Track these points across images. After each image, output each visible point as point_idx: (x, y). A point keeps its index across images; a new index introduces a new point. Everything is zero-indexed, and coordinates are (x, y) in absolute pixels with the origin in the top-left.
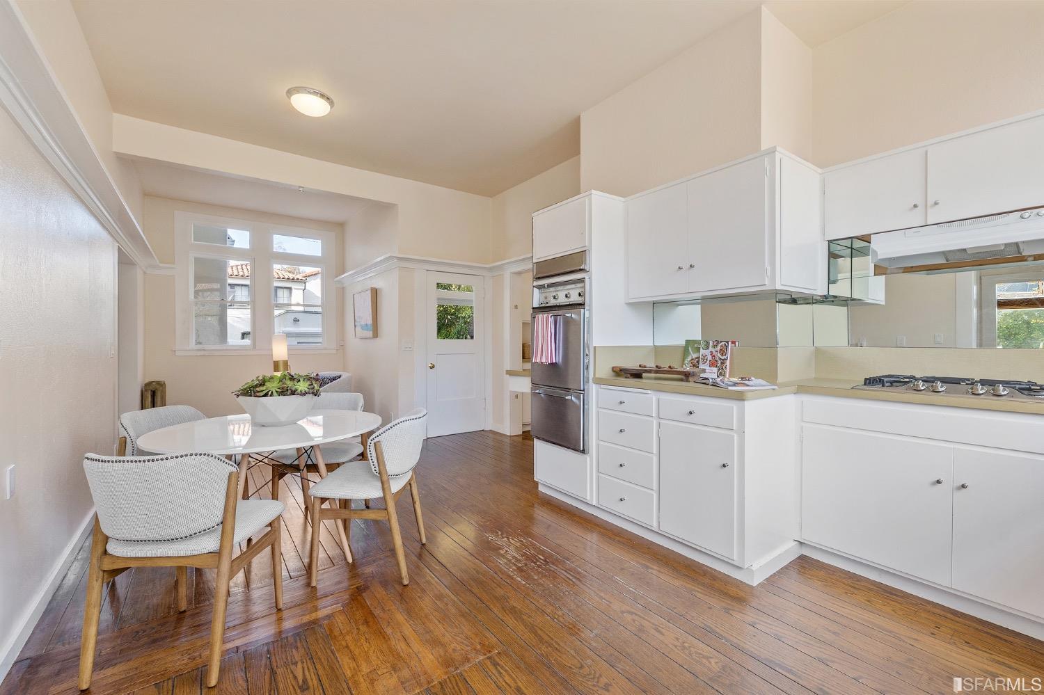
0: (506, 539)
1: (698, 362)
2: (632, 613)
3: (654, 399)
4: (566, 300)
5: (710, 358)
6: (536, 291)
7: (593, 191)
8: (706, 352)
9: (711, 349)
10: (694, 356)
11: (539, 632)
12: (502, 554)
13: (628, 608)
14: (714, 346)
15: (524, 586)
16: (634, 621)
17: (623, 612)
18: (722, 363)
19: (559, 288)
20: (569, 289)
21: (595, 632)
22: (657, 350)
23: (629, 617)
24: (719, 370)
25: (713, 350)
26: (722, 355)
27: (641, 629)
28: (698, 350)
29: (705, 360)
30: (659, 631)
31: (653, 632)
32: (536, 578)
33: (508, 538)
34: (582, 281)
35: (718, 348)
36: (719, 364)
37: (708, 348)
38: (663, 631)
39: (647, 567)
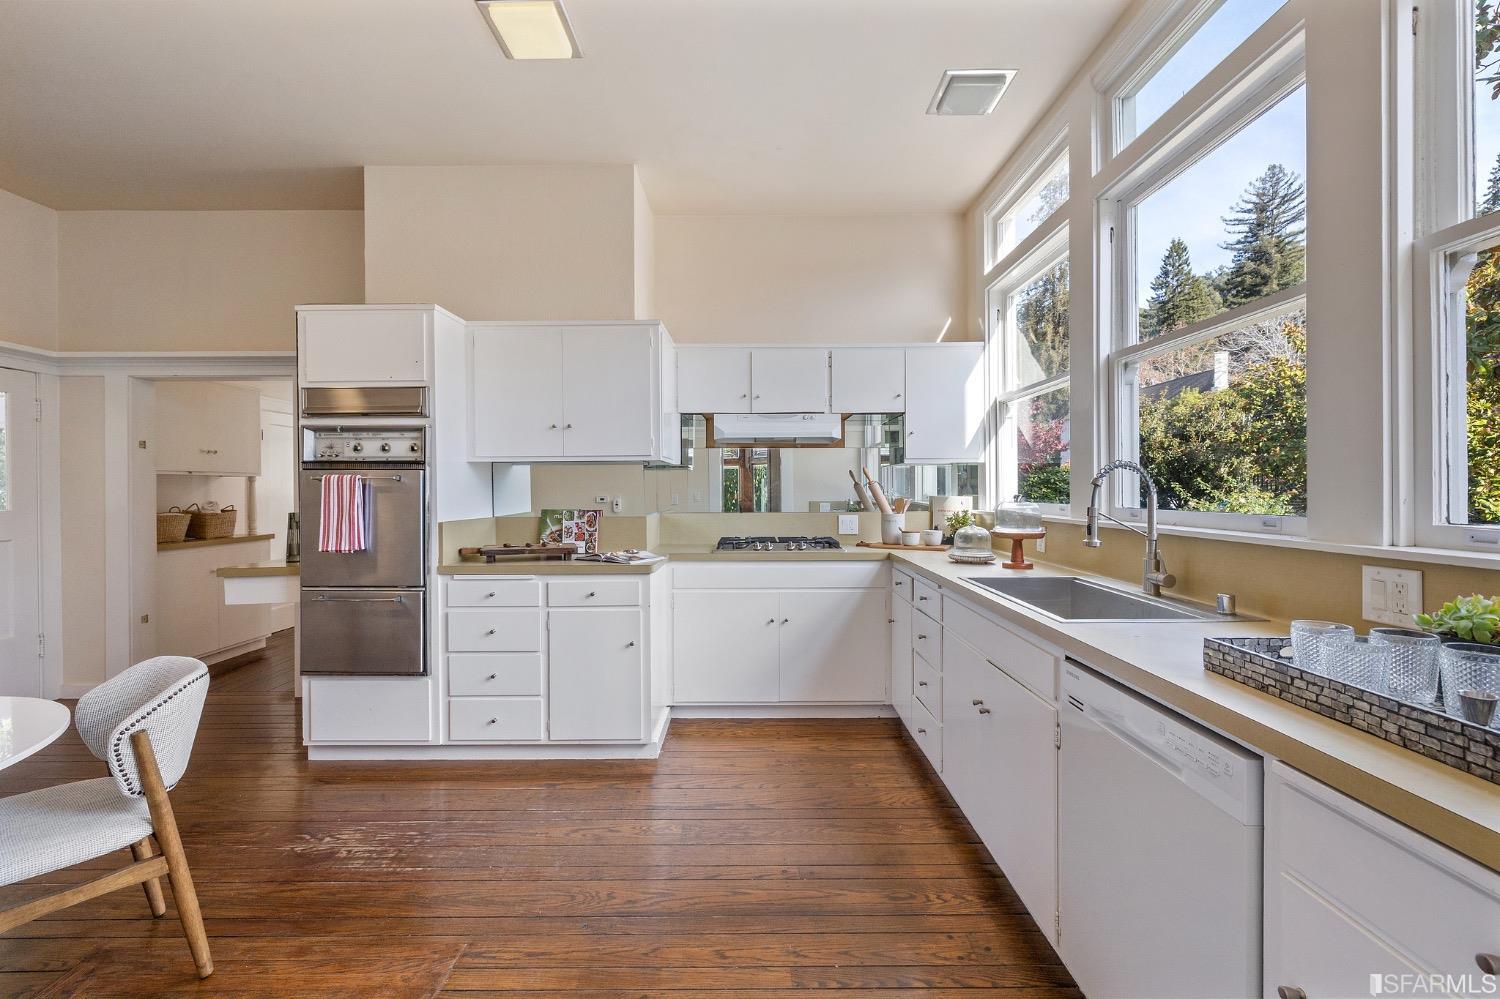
0: (328, 839)
1: (560, 536)
2: (576, 831)
3: (540, 583)
4: (382, 454)
5: (575, 530)
6: (309, 436)
7: (437, 307)
8: (571, 524)
9: (576, 520)
10: (554, 528)
11: (497, 899)
12: (345, 858)
13: (569, 829)
14: (580, 517)
15: (424, 871)
16: (584, 835)
17: (567, 835)
18: (590, 535)
19: (364, 435)
20: (388, 438)
21: (558, 864)
22: (500, 523)
23: (578, 836)
24: (587, 544)
25: (579, 521)
26: (590, 526)
27: (598, 838)
28: (560, 521)
29: (569, 533)
30: (612, 831)
31: (610, 834)
32: (431, 856)
33: (331, 836)
34: (420, 429)
35: (585, 519)
36: (587, 537)
37: (572, 519)
38: (617, 829)
39: (554, 785)
